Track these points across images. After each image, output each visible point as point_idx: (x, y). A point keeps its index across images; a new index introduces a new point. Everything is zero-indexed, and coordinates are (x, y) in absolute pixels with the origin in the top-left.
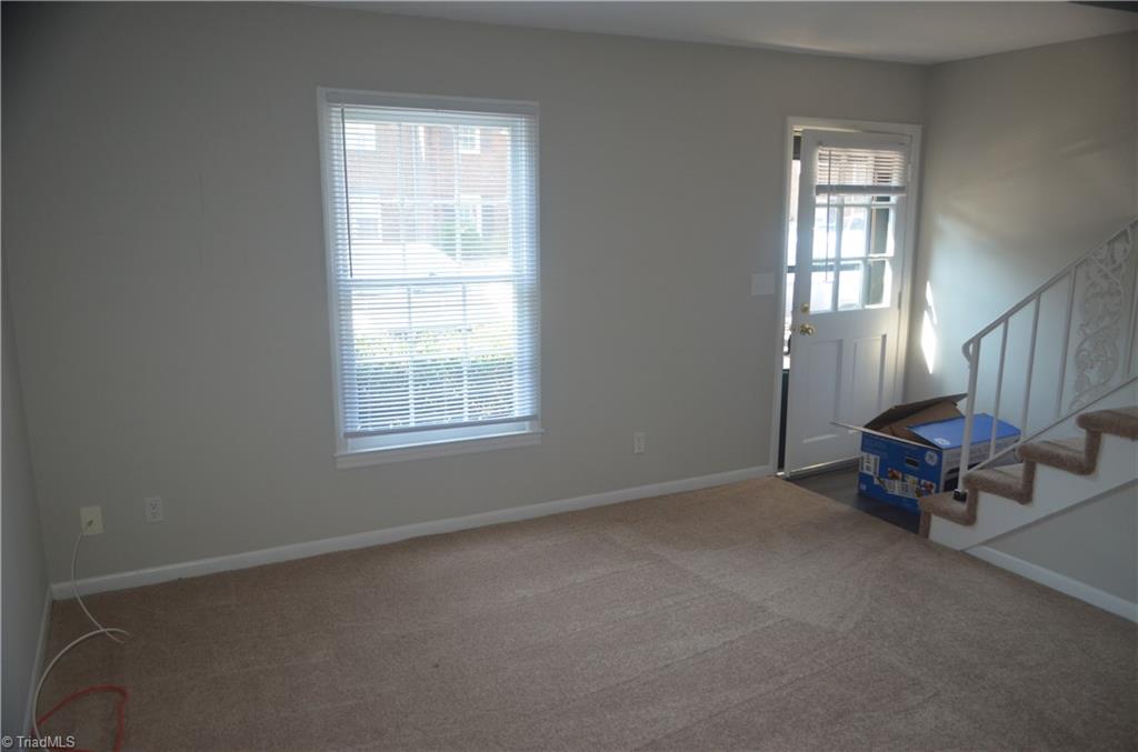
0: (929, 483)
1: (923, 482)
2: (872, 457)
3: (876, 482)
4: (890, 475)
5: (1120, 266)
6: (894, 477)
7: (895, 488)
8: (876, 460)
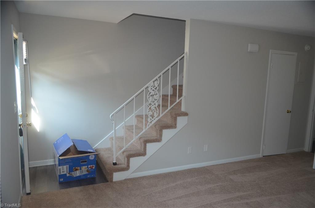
0: (92, 166)
1: (89, 166)
2: (65, 167)
3: (68, 175)
4: (74, 170)
5: (157, 87)
6: (76, 170)
7: (78, 174)
8: (67, 167)
